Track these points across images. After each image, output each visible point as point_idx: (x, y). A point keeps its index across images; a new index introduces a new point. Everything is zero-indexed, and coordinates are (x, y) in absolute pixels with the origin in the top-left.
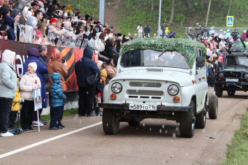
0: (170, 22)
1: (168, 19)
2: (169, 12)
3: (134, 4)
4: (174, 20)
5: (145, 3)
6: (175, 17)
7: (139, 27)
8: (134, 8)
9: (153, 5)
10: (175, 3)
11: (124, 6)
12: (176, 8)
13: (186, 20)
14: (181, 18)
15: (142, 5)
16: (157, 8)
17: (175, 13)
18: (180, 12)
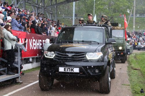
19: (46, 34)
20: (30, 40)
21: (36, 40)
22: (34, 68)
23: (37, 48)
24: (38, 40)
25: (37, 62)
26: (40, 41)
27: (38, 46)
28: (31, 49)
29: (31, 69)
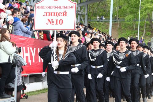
0: (143, 35)
1: (143, 34)
2: (142, 31)
3: (126, 27)
4: (145, 35)
5: (131, 27)
6: (146, 33)
8: (125, 29)
9: (135, 27)
10: (146, 26)
11: (121, 28)
12: (146, 29)
13: (151, 35)
14: (149, 34)
15: (130, 28)
16: (137, 29)
17: (146, 31)
18: (148, 31)
20: (39, 49)
28: (40, 61)
29: (41, 90)
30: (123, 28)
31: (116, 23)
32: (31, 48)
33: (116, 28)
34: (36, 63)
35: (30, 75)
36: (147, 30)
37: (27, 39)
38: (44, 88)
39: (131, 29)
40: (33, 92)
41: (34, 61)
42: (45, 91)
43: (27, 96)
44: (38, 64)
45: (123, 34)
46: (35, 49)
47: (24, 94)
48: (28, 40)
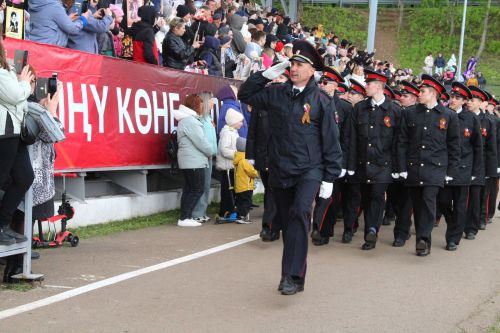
0: (480, 52)
1: (477, 48)
2: (477, 38)
3: (423, 25)
4: (485, 50)
5: (441, 23)
6: (487, 45)
7: (428, 58)
8: (422, 30)
9: (452, 26)
10: (489, 23)
11: (407, 28)
12: (490, 30)
14: (497, 46)
15: (437, 27)
16: (458, 31)
17: (488, 38)
18: (495, 37)
19: (206, 72)
20: (119, 90)
21: (154, 94)
22: (139, 217)
23: (156, 131)
24: (164, 94)
25: (151, 190)
26: (175, 97)
27: (161, 119)
28: (122, 130)
29: (125, 221)
30: (414, 26)
31: (394, 9)
32: (93, 88)
33: (391, 27)
34: (110, 134)
35: (87, 173)
36: (491, 34)
37: (78, 58)
38: (135, 215)
39: (441, 32)
40: (100, 226)
41: (101, 130)
42: (138, 225)
43: (76, 238)
44: (116, 139)
45: (413, 46)
46: (105, 89)
47: (67, 233)
48: (81, 60)
